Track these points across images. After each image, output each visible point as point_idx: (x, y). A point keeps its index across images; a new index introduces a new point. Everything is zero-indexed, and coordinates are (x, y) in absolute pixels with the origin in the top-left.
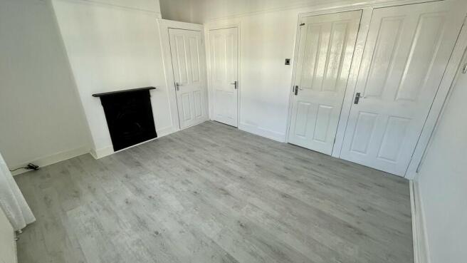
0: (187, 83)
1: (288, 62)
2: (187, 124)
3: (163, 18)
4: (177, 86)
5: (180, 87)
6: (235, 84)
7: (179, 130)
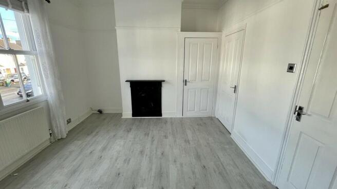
0: (195, 80)
1: (291, 68)
2: (188, 114)
3: (182, 31)
4: (185, 82)
5: (188, 83)
6: (235, 88)
7: (181, 116)
